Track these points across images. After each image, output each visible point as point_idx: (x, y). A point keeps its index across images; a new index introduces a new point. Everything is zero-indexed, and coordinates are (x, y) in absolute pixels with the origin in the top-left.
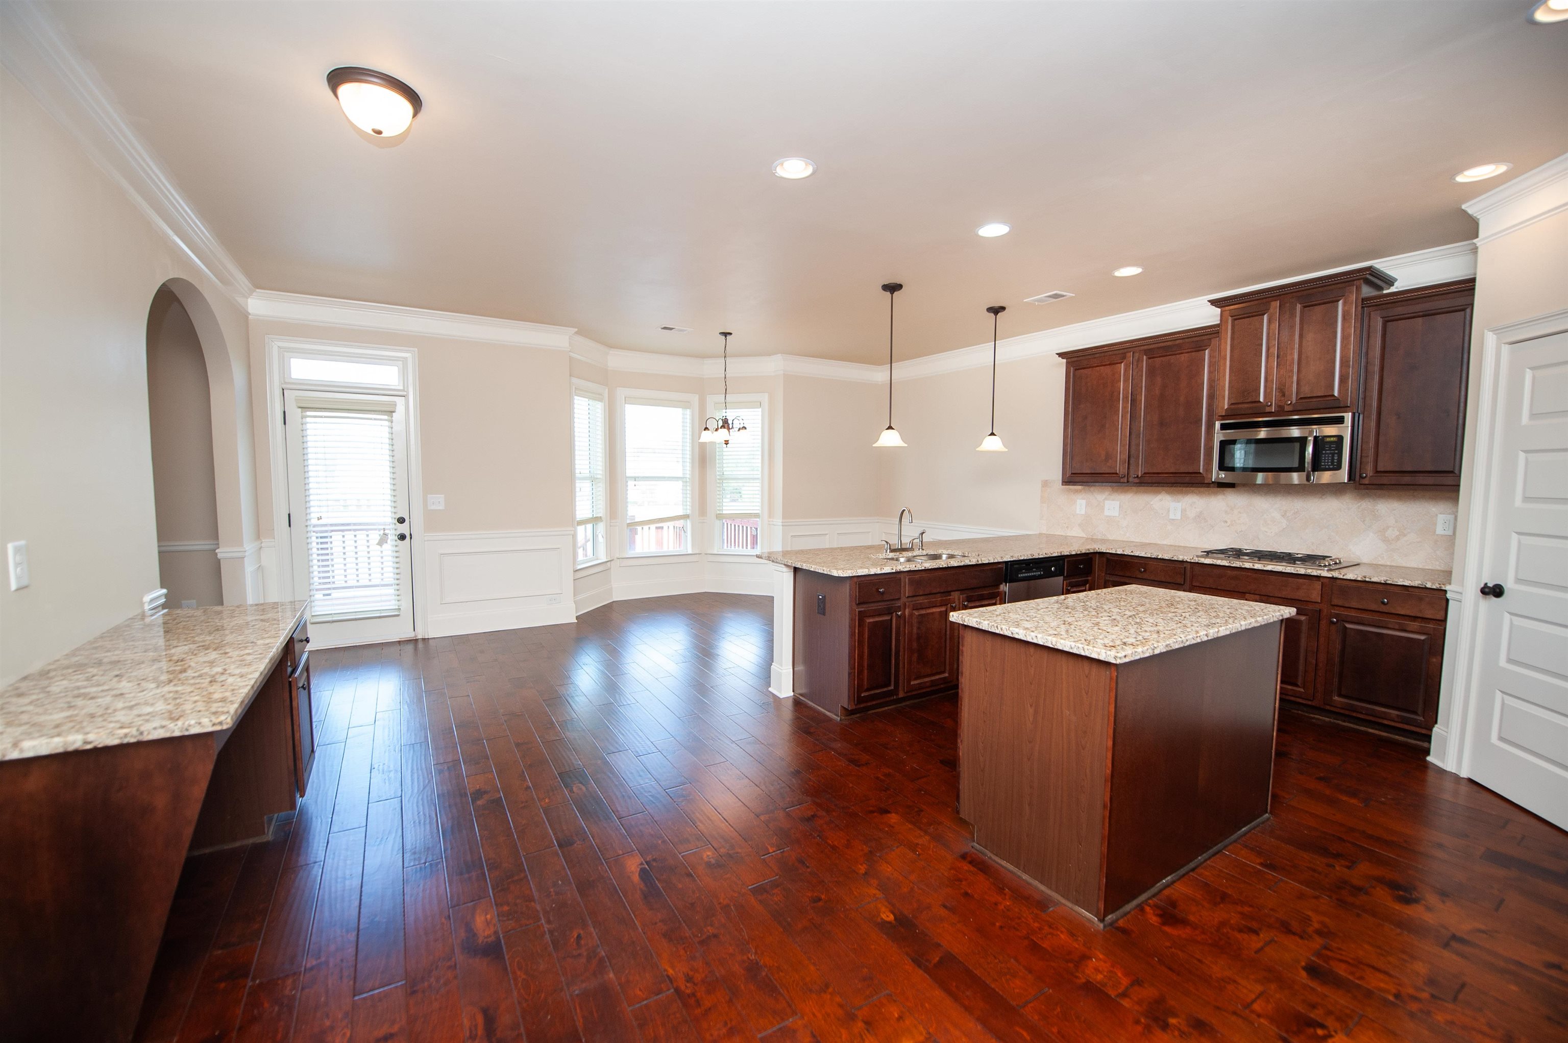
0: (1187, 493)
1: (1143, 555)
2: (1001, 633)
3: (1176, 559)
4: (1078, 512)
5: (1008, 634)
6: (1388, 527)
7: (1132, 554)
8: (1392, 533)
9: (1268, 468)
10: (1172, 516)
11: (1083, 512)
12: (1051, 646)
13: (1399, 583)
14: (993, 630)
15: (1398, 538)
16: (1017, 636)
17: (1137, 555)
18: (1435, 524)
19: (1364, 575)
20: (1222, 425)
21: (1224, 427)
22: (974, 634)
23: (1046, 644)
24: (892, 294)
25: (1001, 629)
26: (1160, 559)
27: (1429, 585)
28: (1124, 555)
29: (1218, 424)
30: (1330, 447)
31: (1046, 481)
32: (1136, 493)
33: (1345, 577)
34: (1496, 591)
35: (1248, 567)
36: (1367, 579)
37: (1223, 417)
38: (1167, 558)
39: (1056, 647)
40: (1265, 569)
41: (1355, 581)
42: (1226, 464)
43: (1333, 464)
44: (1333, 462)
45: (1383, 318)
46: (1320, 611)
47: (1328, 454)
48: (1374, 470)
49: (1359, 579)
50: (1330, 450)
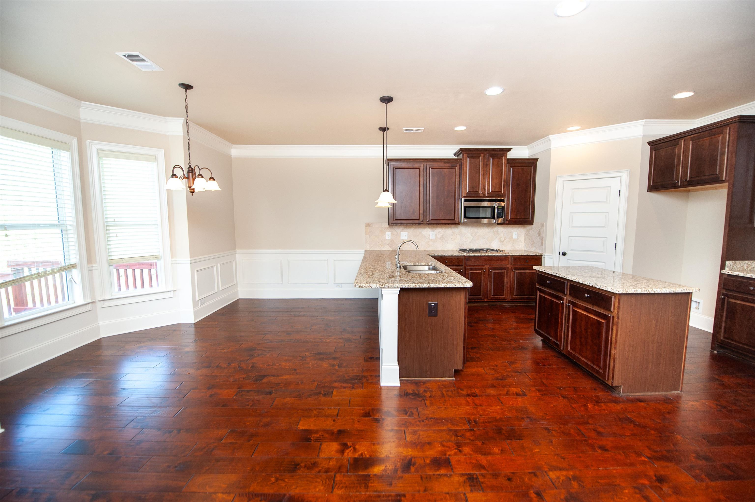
0: (437, 227)
1: (447, 255)
2: (648, 292)
4: (387, 238)
5: (652, 292)
6: (501, 237)
7: (442, 255)
9: (476, 217)
10: (431, 238)
11: (390, 238)
12: (673, 292)
13: (531, 255)
14: (644, 292)
15: (504, 241)
16: (656, 292)
17: (444, 255)
18: (513, 235)
19: (522, 253)
20: (465, 200)
21: (466, 201)
22: (625, 297)
23: (671, 292)
24: (386, 104)
25: (648, 291)
26: (454, 256)
27: (537, 255)
28: (438, 256)
29: (463, 199)
30: (500, 210)
31: (368, 223)
32: (415, 228)
33: (516, 255)
34: (564, 254)
35: (487, 255)
36: (522, 255)
37: (464, 197)
38: (457, 255)
39: (675, 292)
40: (493, 255)
41: (519, 256)
42: (467, 216)
43: (501, 216)
44: (501, 215)
45: (511, 166)
46: (508, 268)
47: (500, 212)
48: (510, 218)
49: (520, 255)
50: (500, 211)
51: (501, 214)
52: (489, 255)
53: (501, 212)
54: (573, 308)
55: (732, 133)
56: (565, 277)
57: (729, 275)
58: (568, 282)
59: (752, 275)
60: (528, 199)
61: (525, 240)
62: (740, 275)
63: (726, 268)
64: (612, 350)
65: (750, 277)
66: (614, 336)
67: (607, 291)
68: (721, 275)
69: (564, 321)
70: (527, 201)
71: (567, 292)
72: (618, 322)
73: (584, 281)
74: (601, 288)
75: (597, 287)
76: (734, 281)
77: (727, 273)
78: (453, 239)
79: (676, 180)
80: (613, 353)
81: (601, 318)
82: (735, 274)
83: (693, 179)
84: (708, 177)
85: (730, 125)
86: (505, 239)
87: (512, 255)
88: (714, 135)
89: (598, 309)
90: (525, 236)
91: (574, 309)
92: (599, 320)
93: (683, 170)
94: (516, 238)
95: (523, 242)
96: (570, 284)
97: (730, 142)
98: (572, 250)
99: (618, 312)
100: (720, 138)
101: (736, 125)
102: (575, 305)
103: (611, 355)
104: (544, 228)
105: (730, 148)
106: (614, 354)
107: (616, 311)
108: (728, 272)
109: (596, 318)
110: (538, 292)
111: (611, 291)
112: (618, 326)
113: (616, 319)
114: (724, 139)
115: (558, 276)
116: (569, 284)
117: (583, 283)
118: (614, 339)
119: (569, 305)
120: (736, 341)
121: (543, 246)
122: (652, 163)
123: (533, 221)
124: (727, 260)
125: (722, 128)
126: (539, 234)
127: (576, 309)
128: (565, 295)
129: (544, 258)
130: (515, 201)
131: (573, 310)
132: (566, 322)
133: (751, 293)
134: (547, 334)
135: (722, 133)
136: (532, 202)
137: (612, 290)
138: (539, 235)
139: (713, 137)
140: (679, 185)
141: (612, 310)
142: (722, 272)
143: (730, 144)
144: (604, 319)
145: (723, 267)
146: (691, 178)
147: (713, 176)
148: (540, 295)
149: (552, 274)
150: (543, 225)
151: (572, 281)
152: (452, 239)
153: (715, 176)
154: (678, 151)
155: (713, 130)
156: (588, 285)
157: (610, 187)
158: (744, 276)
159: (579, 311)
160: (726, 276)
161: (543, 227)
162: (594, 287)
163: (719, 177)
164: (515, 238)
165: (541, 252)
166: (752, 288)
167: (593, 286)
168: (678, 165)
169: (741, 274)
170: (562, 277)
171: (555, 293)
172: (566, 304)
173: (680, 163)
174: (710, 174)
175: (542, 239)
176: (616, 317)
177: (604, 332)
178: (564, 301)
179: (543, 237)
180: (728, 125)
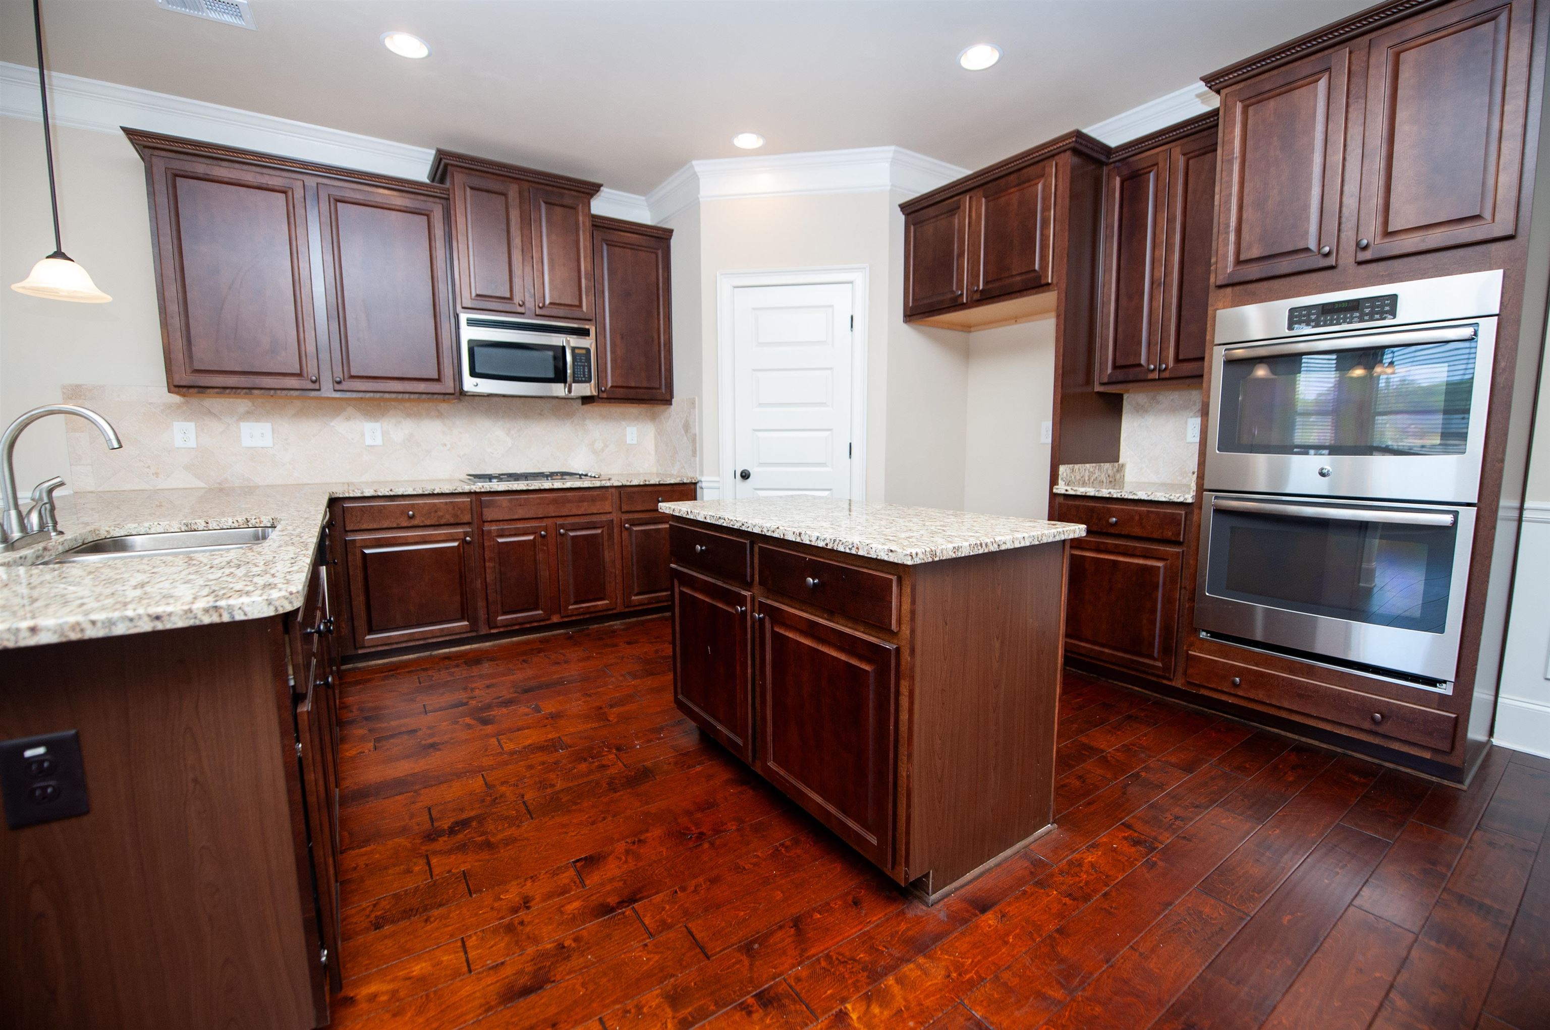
0: (387, 409)
3: (461, 491)
4: (180, 443)
6: (596, 440)
8: (599, 445)
13: (668, 482)
15: (603, 450)
18: (626, 436)
19: (647, 479)
20: (468, 321)
21: (471, 324)
26: (436, 495)
27: (685, 481)
29: (463, 320)
30: (580, 359)
31: (78, 387)
33: (631, 484)
34: (745, 475)
36: (647, 483)
37: (468, 312)
41: (639, 486)
42: (478, 370)
43: (584, 377)
44: (584, 374)
45: (603, 240)
46: (612, 521)
47: (580, 366)
48: (610, 384)
49: (642, 483)
50: (581, 362)
51: (584, 372)
52: (555, 487)
53: (584, 366)
54: (772, 628)
55: (1060, 175)
56: (743, 528)
57: (1066, 496)
58: (752, 544)
59: (1112, 491)
60: (656, 337)
61: (656, 446)
62: (1088, 494)
63: (1060, 481)
64: (900, 764)
65: (1108, 496)
66: (904, 716)
67: (876, 559)
68: (1053, 496)
69: (749, 671)
70: (653, 341)
71: (752, 576)
72: (912, 669)
73: (800, 534)
74: (853, 552)
75: (841, 549)
76: (1077, 507)
77: (1063, 492)
78: (449, 446)
79: (957, 289)
80: (904, 774)
81: (861, 658)
82: (1079, 493)
83: (990, 286)
84: (1018, 278)
85: (1057, 157)
86: (607, 446)
87: (620, 484)
88: (1029, 181)
89: (846, 626)
90: (656, 438)
91: (777, 629)
92: (855, 662)
93: (970, 268)
94: (635, 442)
95: (653, 453)
96: (760, 548)
97: (1058, 196)
98: (762, 464)
99: (913, 631)
100: (1040, 186)
101: (1068, 159)
102: (776, 616)
103: (900, 783)
104: (697, 410)
105: (1059, 207)
106: (908, 777)
107: (906, 630)
108: (1066, 490)
109: (843, 657)
110: (676, 583)
111: (886, 558)
112: (912, 678)
113: (906, 656)
114: (1046, 188)
115: (724, 524)
116: (756, 549)
117: (798, 540)
118: (904, 728)
119: (759, 618)
120: (1088, 641)
121: (697, 459)
122: (909, 254)
123: (672, 396)
124: (1062, 464)
125: (1041, 164)
126: (687, 427)
127: (782, 631)
128: (748, 586)
129: (702, 488)
130: (622, 338)
131: (775, 635)
132: (757, 672)
133: (1112, 531)
134: (706, 711)
135: (1043, 176)
136: (665, 345)
137: (890, 554)
138: (686, 431)
139: (1027, 184)
140: (965, 301)
141: (894, 627)
142: (1055, 491)
143: (1059, 201)
144: (868, 661)
145: (1054, 480)
146: (986, 283)
147: (1028, 276)
148: (681, 593)
149: (708, 521)
150: (693, 403)
151: (765, 536)
152: (445, 445)
153: (1032, 275)
154: (959, 223)
155: (1024, 171)
156: (813, 544)
157: (832, 306)
158: (1097, 494)
159: (790, 635)
160: (1061, 500)
161: (694, 408)
162: (832, 551)
163: (1040, 277)
164: (631, 442)
165: (693, 475)
166: (1114, 519)
167: (828, 547)
168: (961, 255)
169: (1091, 492)
170: (735, 527)
171: (720, 583)
172: (752, 617)
173: (964, 250)
174: (1023, 271)
175: (694, 441)
176: (908, 651)
177: (871, 705)
178: (746, 607)
179: (695, 435)
180: (1053, 156)
